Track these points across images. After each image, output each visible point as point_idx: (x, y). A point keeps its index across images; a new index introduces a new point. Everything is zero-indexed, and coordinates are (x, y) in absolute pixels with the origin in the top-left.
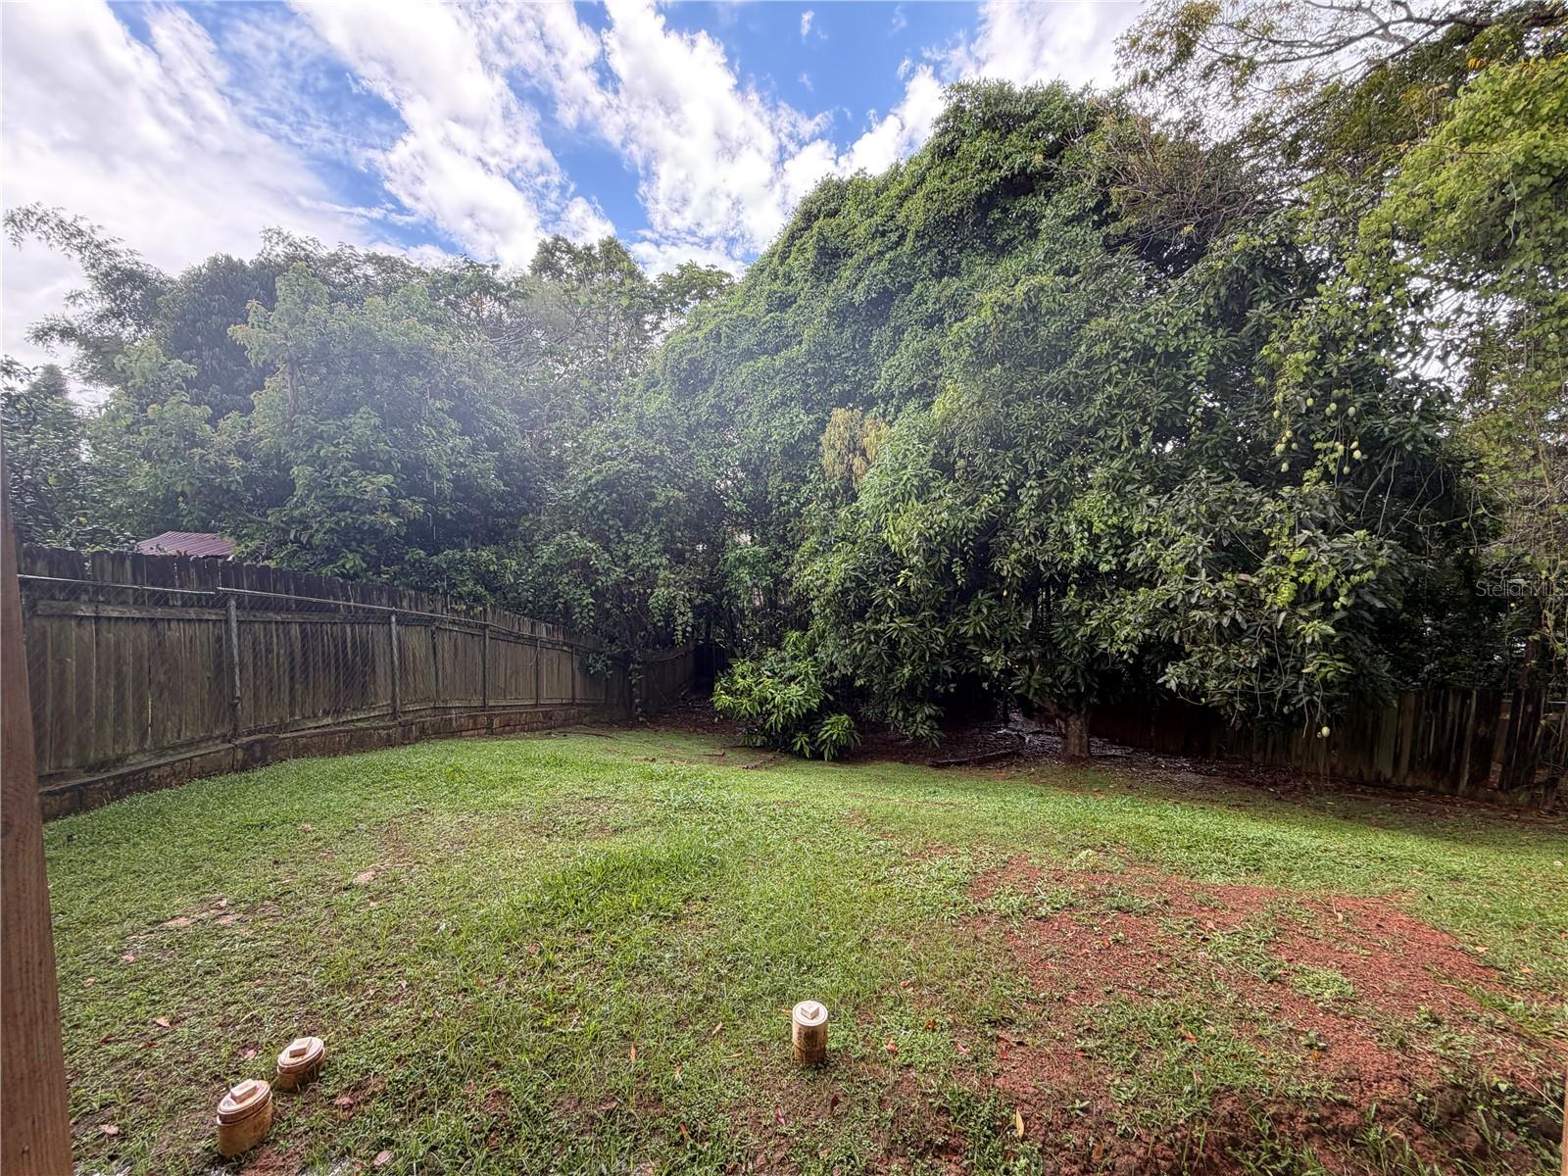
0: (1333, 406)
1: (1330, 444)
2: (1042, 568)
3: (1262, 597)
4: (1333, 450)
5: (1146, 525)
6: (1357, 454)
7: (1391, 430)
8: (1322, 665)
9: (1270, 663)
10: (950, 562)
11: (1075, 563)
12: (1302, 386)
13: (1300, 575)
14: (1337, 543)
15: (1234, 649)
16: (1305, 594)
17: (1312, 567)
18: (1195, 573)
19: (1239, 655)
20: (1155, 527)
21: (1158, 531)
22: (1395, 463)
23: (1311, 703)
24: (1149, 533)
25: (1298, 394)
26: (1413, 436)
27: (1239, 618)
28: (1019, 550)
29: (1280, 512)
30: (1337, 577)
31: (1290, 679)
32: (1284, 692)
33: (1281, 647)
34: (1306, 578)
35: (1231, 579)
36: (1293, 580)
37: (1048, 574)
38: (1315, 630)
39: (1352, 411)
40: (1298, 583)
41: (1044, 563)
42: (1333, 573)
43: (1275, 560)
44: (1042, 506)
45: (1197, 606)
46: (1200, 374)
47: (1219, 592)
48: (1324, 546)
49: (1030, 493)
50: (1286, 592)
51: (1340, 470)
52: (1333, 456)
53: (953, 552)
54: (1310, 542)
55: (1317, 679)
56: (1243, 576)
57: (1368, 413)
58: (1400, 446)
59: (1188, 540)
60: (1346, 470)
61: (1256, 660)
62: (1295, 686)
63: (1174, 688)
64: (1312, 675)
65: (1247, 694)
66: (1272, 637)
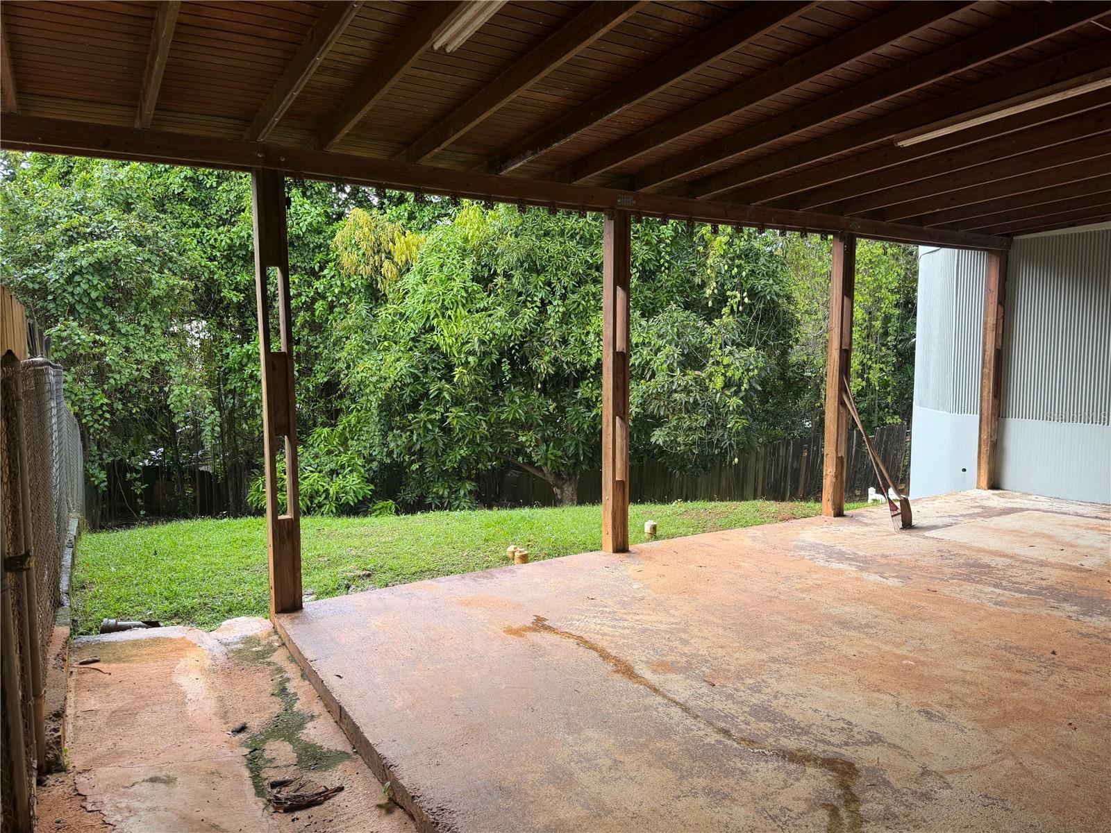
0: (736, 270)
1: (734, 293)
2: (565, 366)
3: (707, 384)
4: (735, 297)
5: (641, 339)
6: (746, 300)
7: (762, 287)
8: (736, 422)
9: (711, 424)
10: (499, 362)
11: (592, 363)
12: (723, 256)
13: (726, 372)
14: (743, 354)
15: (694, 416)
16: (728, 384)
17: (732, 367)
18: (673, 371)
19: (697, 420)
20: (647, 340)
21: (649, 343)
22: (761, 306)
23: (731, 445)
24: (643, 344)
25: (720, 262)
26: (770, 291)
27: (698, 397)
28: (549, 354)
29: (715, 334)
30: (743, 373)
31: (720, 432)
32: (718, 439)
33: (717, 413)
34: (729, 374)
35: (692, 374)
36: (723, 374)
37: (568, 371)
38: (734, 402)
39: (744, 274)
40: (725, 376)
41: (567, 363)
42: (741, 371)
43: (713, 363)
44: (565, 319)
45: (676, 391)
46: (668, 238)
47: (688, 383)
48: (737, 356)
49: (556, 309)
50: (719, 382)
51: (738, 309)
52: (735, 300)
53: (502, 354)
54: (731, 353)
55: (734, 430)
56: (697, 372)
57: (751, 275)
58: (765, 296)
59: (668, 349)
60: (741, 308)
61: (705, 421)
62: (723, 435)
63: (661, 444)
64: (731, 429)
65: (701, 443)
66: (712, 408)
